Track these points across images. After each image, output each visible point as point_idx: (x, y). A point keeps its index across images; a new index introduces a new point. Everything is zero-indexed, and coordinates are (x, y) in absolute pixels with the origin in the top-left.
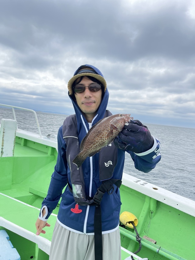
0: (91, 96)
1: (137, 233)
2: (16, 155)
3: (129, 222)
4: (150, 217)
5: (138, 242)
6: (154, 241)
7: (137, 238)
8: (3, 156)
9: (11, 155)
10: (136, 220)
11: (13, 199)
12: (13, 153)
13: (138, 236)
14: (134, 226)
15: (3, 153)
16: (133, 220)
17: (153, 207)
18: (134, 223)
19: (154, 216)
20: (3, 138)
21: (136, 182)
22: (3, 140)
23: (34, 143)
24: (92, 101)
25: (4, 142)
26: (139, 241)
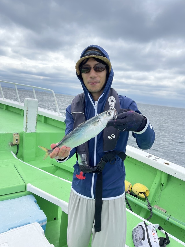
0: (96, 76)
1: (149, 203)
2: (38, 131)
3: (141, 193)
4: (160, 188)
5: (149, 210)
6: (164, 210)
7: (148, 207)
8: (28, 132)
9: (34, 131)
10: (147, 191)
11: (38, 169)
12: (36, 129)
13: (149, 205)
14: (146, 196)
15: (27, 129)
16: (145, 191)
17: (164, 180)
18: (146, 194)
19: (165, 188)
20: (27, 115)
21: (149, 157)
22: (26, 118)
23: (53, 120)
24: (97, 81)
25: (28, 119)
26: (151, 210)
